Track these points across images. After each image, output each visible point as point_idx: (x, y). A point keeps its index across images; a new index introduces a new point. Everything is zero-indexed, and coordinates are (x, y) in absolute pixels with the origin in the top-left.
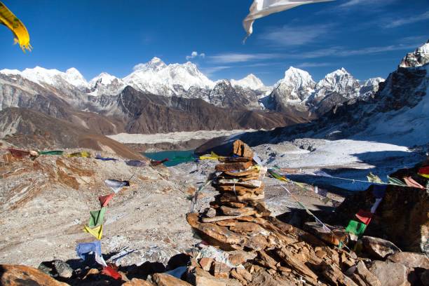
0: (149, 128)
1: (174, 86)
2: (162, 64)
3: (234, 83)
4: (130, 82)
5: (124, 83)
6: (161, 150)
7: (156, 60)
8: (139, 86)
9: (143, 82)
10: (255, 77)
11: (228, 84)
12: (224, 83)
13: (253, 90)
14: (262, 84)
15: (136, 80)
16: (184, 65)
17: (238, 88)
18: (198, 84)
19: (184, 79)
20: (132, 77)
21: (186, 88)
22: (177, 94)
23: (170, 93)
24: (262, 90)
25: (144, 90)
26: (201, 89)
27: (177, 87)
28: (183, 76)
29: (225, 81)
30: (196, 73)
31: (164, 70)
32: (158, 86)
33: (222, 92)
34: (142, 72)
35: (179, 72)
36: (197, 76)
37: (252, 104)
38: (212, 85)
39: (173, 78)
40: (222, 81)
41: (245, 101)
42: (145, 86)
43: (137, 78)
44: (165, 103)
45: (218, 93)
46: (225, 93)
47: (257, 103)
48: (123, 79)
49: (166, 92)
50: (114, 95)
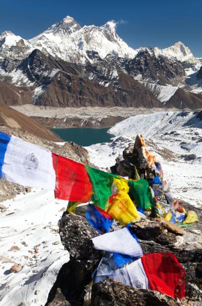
0: (59, 100)
1: (88, 52)
2: (75, 25)
3: (158, 52)
4: (38, 45)
5: (31, 45)
6: (72, 127)
7: (68, 20)
8: (49, 50)
9: (53, 45)
10: (184, 46)
11: (151, 53)
12: (147, 52)
13: (179, 62)
14: (191, 55)
15: (46, 43)
16: (101, 28)
17: (162, 59)
18: (116, 51)
19: (100, 45)
20: (40, 39)
21: (103, 55)
22: (92, 62)
23: (83, 61)
24: (191, 62)
25: (54, 56)
26: (119, 58)
27: (93, 54)
28: (99, 41)
29: (148, 49)
30: (115, 38)
31: (77, 32)
32: (70, 52)
33: (143, 63)
34: (52, 34)
35: (94, 35)
36: (116, 41)
37: (178, 78)
38: (132, 53)
39: (87, 42)
40: (144, 49)
41: (170, 75)
42: (55, 50)
43: (46, 40)
44: (78, 72)
45: (139, 63)
46: (146, 64)
47: (184, 77)
48: (30, 40)
49: (79, 59)
50: (20, 59)
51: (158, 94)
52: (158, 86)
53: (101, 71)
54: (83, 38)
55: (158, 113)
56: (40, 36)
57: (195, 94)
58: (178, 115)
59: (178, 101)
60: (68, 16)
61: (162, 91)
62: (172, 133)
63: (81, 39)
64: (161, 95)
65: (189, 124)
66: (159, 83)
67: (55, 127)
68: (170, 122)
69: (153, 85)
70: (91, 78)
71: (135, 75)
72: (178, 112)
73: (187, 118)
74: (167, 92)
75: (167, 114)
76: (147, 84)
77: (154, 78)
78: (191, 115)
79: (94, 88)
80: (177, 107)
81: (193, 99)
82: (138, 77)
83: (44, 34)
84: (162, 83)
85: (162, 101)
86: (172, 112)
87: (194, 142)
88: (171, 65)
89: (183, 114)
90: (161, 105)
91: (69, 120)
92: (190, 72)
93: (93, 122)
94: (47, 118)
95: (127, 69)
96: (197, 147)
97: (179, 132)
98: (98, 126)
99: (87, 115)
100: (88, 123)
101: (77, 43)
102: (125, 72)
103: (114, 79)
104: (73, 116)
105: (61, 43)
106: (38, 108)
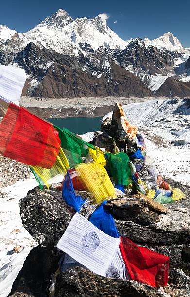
0: (54, 91)
1: (81, 44)
2: (68, 18)
3: (148, 43)
4: (33, 38)
5: (26, 39)
6: (67, 116)
7: (61, 13)
8: (43, 43)
9: (47, 39)
10: (173, 36)
11: (141, 44)
12: (137, 43)
13: (168, 52)
14: (180, 44)
15: (40, 36)
16: (93, 20)
17: (152, 50)
18: (108, 42)
19: (92, 37)
20: (35, 32)
21: (95, 47)
22: (84, 53)
23: (76, 53)
24: (179, 52)
25: (48, 48)
26: (111, 50)
27: (85, 46)
28: (91, 34)
29: (138, 41)
30: (106, 30)
31: (70, 25)
32: (64, 44)
33: (134, 53)
34: (46, 27)
35: (87, 28)
36: (107, 33)
37: (167, 67)
38: (123, 45)
39: (80, 35)
40: (134, 40)
41: (159, 64)
42: (49, 43)
43: (40, 33)
44: (72, 64)
45: (130, 54)
46: (137, 55)
47: (173, 67)
48: (24, 34)
49: (72, 52)
50: (15, 52)
51: (149, 83)
52: (149, 76)
53: (93, 63)
54: (76, 31)
55: (149, 101)
56: (34, 29)
57: (184, 83)
58: (168, 103)
59: (168, 89)
60: (60, 10)
61: (152, 80)
62: (162, 120)
63: (73, 32)
64: (151, 85)
65: (179, 111)
66: (149, 73)
67: (51, 117)
68: (160, 110)
69: (143, 75)
70: (84, 70)
71: (127, 66)
72: (168, 100)
73: (176, 106)
74: (157, 81)
75: (157, 103)
76: (138, 74)
77: (144, 69)
78: (180, 102)
79: (87, 80)
80: (167, 95)
81: (182, 88)
82: (129, 68)
83: (37, 27)
84: (153, 72)
85: (152, 90)
86: (162, 100)
87: (183, 128)
88: (161, 55)
89: (173, 102)
90: (151, 94)
91: (64, 110)
92: (178, 61)
93: (88, 112)
94: (43, 109)
95: (119, 60)
96: (186, 133)
97: (168, 119)
98: (92, 115)
99: (82, 105)
100: (82, 113)
101: (70, 35)
102: (117, 63)
103: (107, 70)
104: (68, 106)
105: (55, 36)
106: (34, 99)
